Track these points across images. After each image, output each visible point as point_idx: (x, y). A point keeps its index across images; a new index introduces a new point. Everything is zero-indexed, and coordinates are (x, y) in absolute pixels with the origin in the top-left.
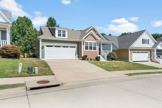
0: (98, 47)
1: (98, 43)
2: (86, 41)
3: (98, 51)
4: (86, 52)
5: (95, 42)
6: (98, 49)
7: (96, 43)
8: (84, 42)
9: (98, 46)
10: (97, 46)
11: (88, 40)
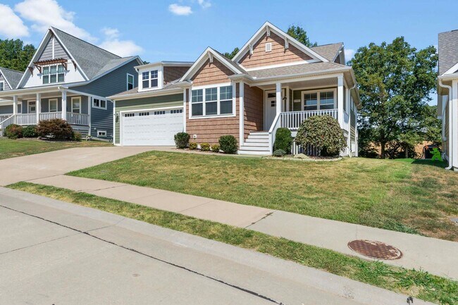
0: (238, 101)
1: (238, 85)
2: (194, 88)
3: (238, 115)
4: (195, 124)
5: (229, 84)
6: (238, 110)
7: (230, 88)
8: (187, 90)
9: (241, 99)
10: (234, 100)
11: (202, 83)
